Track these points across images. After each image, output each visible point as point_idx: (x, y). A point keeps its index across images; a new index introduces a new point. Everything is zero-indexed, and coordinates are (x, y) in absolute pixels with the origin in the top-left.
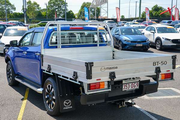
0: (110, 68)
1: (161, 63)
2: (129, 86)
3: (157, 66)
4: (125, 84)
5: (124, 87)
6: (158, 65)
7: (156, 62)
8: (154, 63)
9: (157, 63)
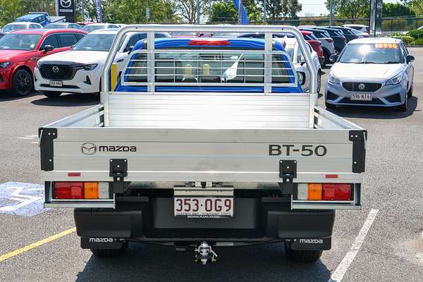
0: (113, 149)
1: (304, 149)
2: (197, 205)
3: (284, 157)
4: (183, 199)
5: (181, 204)
6: (288, 154)
7: (281, 145)
8: (273, 148)
9: (284, 150)
